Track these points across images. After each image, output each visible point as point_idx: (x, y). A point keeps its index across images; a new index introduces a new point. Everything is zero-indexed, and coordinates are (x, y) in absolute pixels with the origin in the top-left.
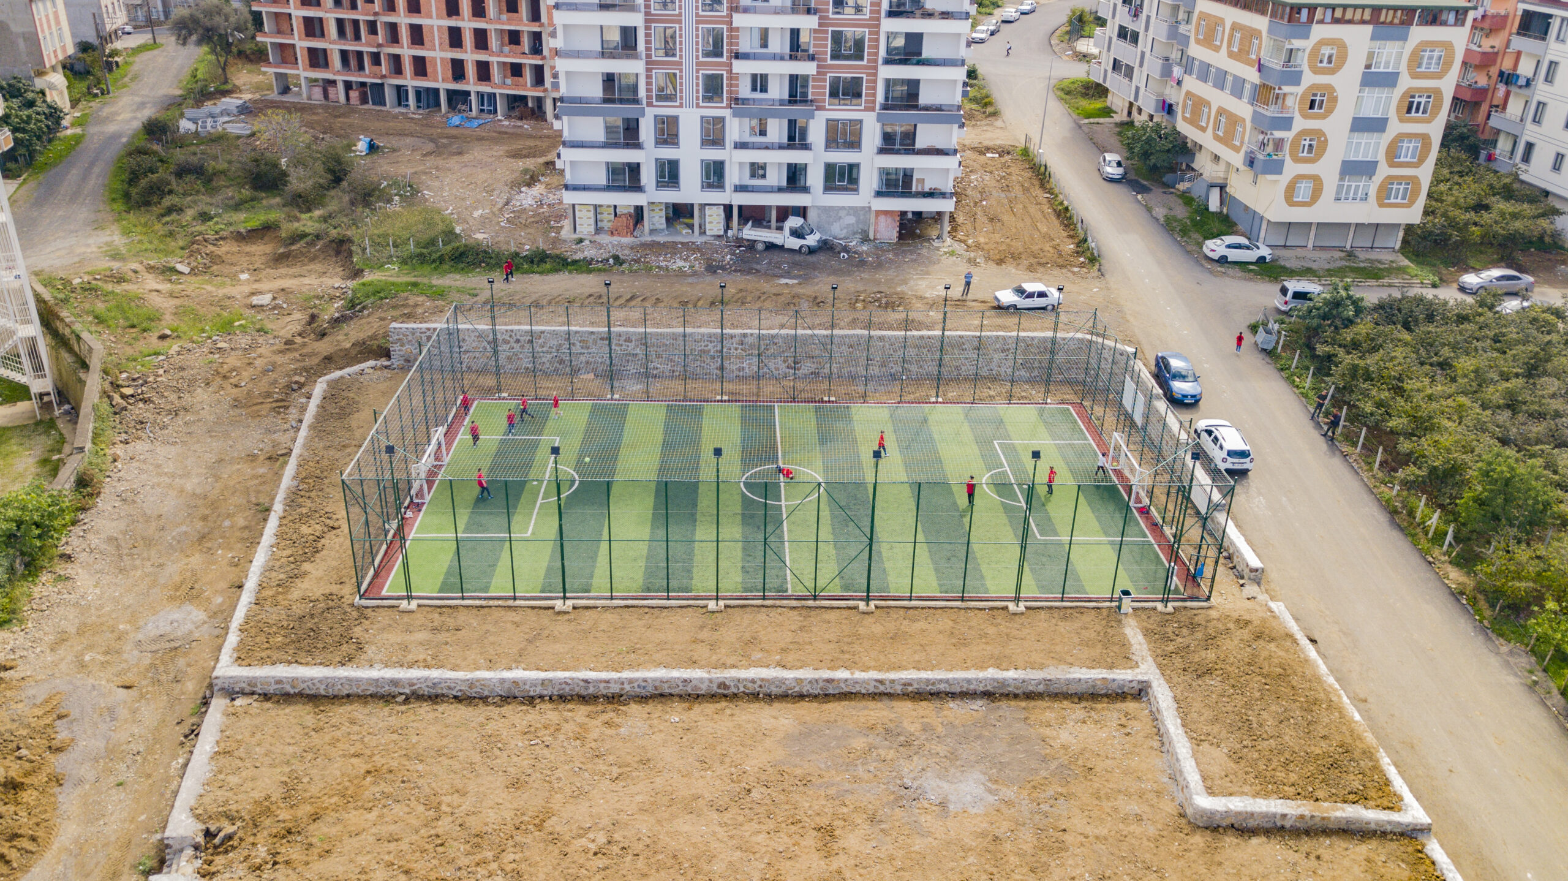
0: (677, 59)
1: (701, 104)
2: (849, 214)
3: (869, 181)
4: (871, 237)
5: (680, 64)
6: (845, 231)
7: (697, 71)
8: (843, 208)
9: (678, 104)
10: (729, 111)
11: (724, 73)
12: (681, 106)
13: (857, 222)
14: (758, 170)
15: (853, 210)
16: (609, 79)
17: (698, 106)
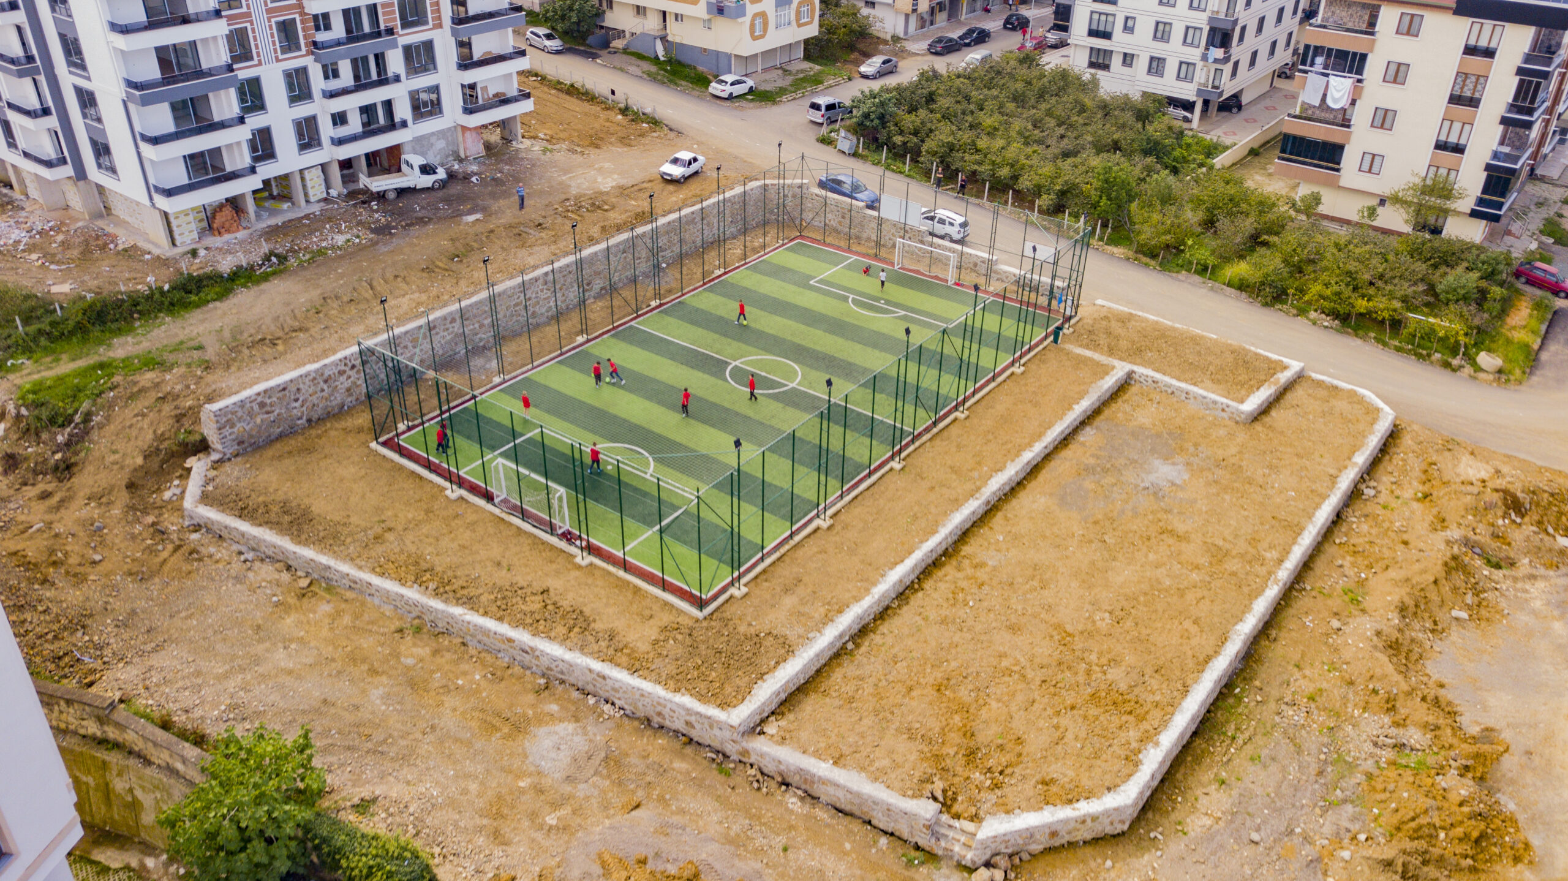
0: (244, 9)
1: (281, 57)
2: (439, 139)
3: (452, 101)
4: (463, 156)
5: (249, 15)
6: (438, 157)
7: (269, 21)
8: (433, 134)
9: (256, 62)
10: (312, 58)
11: (297, 16)
12: (260, 64)
13: (447, 144)
14: (339, 119)
15: (441, 134)
16: (163, 55)
17: (278, 60)
